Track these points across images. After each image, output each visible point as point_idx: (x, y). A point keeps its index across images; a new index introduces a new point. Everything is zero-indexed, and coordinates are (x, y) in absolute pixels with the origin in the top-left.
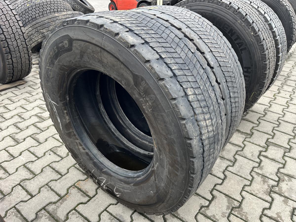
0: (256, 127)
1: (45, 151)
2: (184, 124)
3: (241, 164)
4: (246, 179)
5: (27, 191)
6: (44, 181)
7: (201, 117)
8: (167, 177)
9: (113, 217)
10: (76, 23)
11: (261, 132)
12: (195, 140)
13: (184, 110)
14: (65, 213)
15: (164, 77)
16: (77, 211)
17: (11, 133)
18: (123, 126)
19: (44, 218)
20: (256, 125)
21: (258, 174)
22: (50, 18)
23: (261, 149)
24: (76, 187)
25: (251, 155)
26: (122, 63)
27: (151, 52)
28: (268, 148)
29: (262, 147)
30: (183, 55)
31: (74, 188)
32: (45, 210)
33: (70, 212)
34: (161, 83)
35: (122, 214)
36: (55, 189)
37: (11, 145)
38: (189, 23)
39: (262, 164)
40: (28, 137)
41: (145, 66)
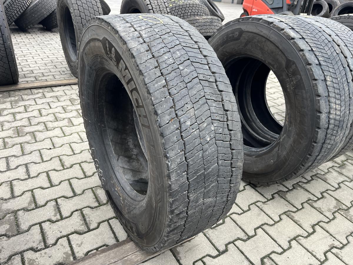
2: (319, 100)
7: (333, 100)
8: (291, 145)
10: (250, 19)
12: (324, 114)
13: (321, 89)
15: (312, 63)
18: (249, 119)
22: (191, 20)
26: (281, 50)
27: (305, 45)
30: (329, 53)
34: (308, 67)
38: (338, 32)
41: (299, 53)
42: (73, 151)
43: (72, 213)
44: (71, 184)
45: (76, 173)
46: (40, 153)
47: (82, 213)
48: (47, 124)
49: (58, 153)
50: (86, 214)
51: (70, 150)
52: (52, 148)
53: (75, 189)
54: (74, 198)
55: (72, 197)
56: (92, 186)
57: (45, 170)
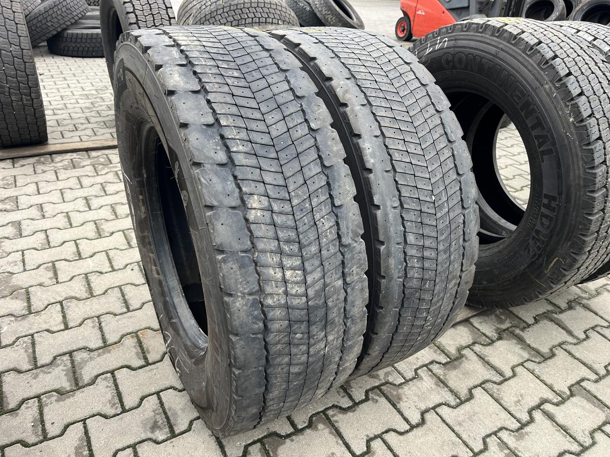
0: (571, 344)
1: (129, 262)
2: (220, 262)
3: (476, 411)
4: (467, 446)
5: (64, 317)
6: (97, 310)
7: (270, 259)
9: (161, 410)
11: (577, 359)
12: (240, 299)
13: (225, 233)
14: (95, 373)
15: (202, 162)
16: (114, 376)
17: (100, 218)
19: (61, 367)
20: (575, 341)
21: (503, 445)
23: (550, 395)
24: (137, 337)
25: (516, 399)
27: (201, 109)
28: (568, 398)
29: (554, 391)
30: (278, 129)
31: (132, 337)
32: (71, 356)
33: (102, 374)
34: (193, 171)
35: (179, 412)
36: (105, 329)
37: (89, 237)
39: (527, 429)
40: (119, 231)
41: (180, 132)
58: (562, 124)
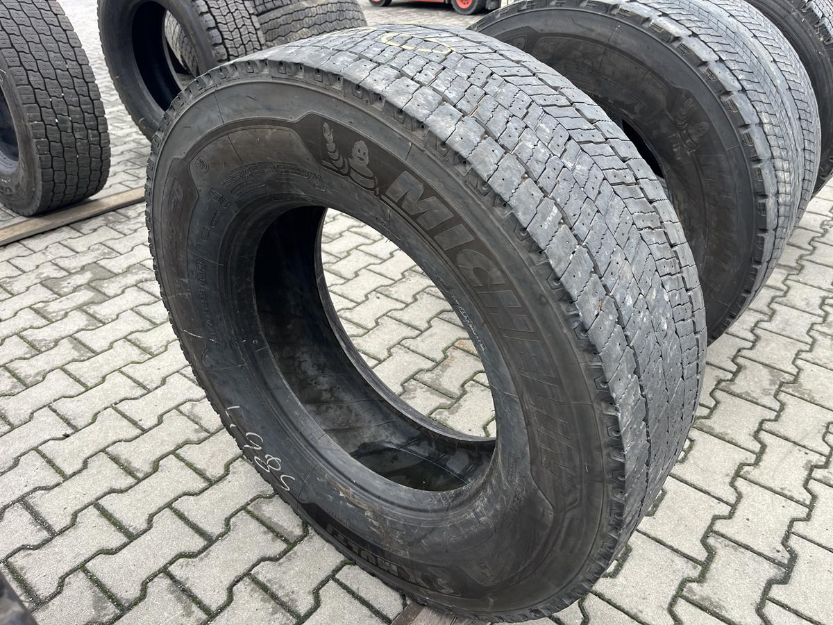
1: (364, 292)
2: (759, 170)
3: (786, 318)
4: (801, 342)
6: (390, 339)
7: (779, 163)
10: (553, 3)
12: (770, 199)
13: (759, 145)
14: (457, 385)
15: (730, 90)
19: (419, 390)
20: (808, 252)
21: (824, 334)
23: (824, 294)
24: (459, 348)
25: (805, 303)
27: (704, 49)
29: (825, 290)
30: (746, 59)
31: (454, 350)
32: (416, 380)
33: (465, 383)
34: (725, 99)
36: (420, 351)
41: (699, 71)
42: (134, 423)
43: (230, 590)
44: (183, 514)
45: (178, 482)
46: (44, 456)
47: (255, 581)
48: (17, 369)
49: (94, 441)
50: (269, 581)
51: (125, 422)
52: (69, 431)
53: (201, 525)
54: (210, 548)
55: (205, 548)
56: (243, 502)
57: (87, 500)
58: (814, 45)
